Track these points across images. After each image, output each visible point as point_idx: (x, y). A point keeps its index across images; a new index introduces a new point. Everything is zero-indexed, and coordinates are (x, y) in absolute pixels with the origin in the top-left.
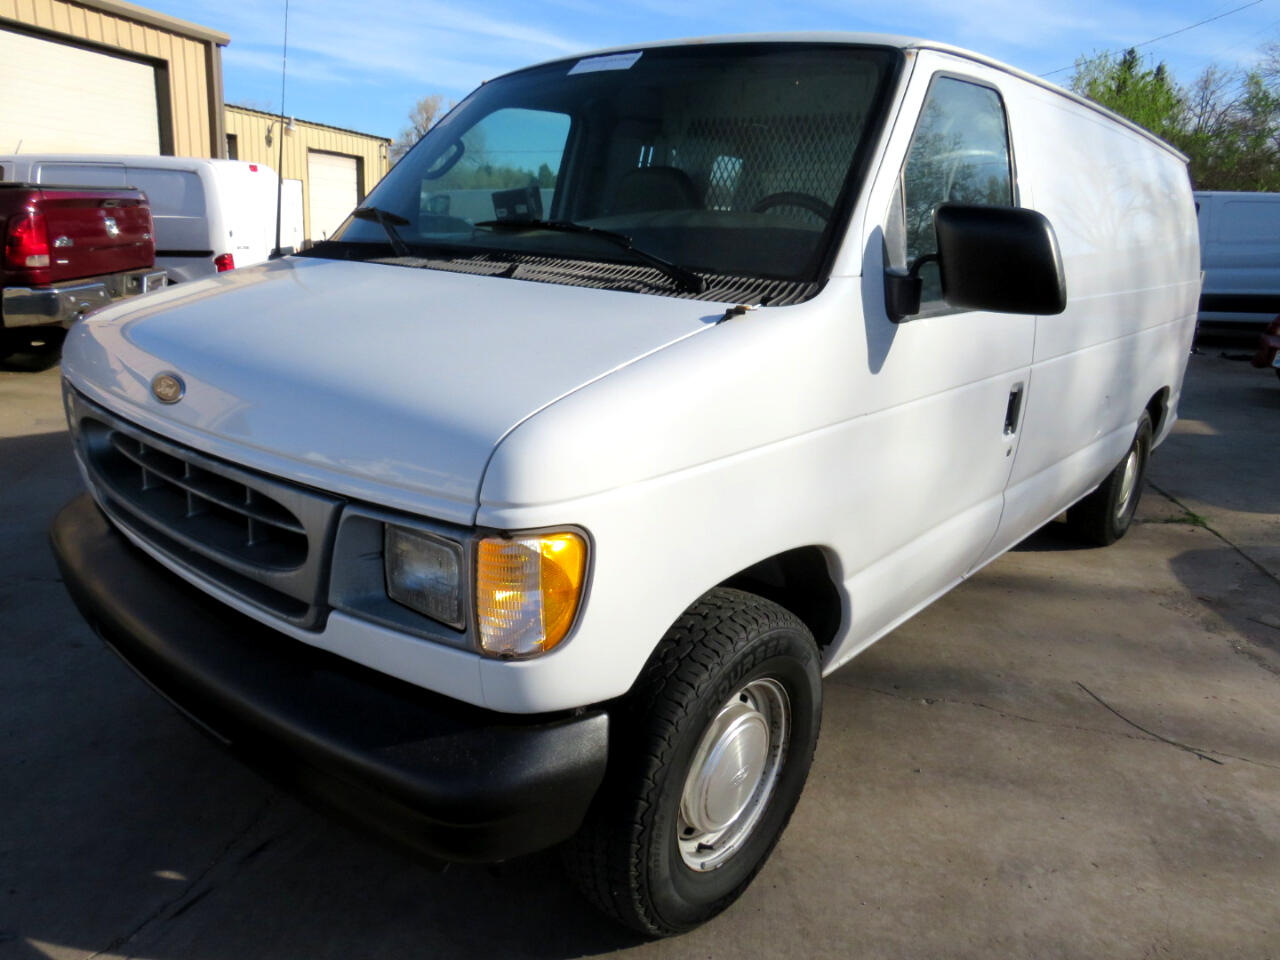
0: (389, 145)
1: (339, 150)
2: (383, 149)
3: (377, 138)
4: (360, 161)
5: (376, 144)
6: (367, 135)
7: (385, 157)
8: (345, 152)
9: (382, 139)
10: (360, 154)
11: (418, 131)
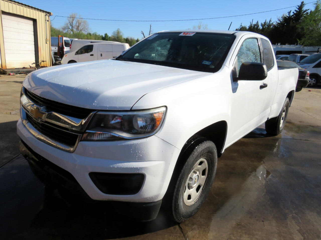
0: (50, 15)
1: (22, 14)
2: (47, 17)
3: (43, 11)
4: (35, 21)
5: (43, 14)
6: (38, 9)
7: (48, 21)
8: (25, 15)
9: (46, 12)
10: (35, 18)
11: (70, 23)
